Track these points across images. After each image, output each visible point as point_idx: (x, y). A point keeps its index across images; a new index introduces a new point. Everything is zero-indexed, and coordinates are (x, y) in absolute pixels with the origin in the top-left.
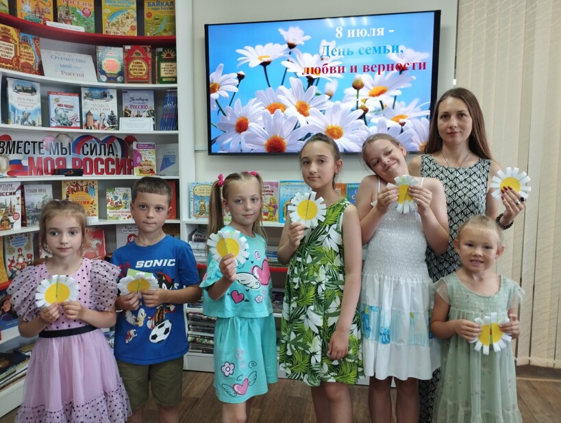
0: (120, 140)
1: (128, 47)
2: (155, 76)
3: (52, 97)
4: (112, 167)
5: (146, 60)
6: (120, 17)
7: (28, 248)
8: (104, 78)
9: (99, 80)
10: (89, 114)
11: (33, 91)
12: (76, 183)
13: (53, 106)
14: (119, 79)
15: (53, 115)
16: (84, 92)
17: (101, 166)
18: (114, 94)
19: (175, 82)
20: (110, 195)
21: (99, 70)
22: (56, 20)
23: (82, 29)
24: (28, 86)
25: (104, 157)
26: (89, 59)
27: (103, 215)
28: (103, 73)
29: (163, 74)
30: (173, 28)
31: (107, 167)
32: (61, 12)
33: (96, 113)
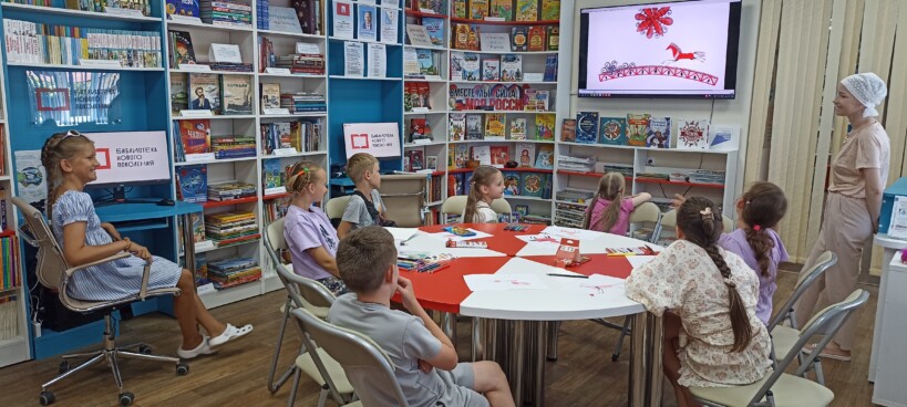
0: (519, 87)
1: (531, 28)
2: (547, 46)
3: (485, 62)
4: (513, 105)
5: (541, 35)
6: (527, 8)
7: (466, 153)
8: (515, 48)
9: (512, 50)
10: (504, 71)
11: (476, 59)
12: (494, 115)
13: (485, 68)
14: (524, 48)
15: (484, 73)
16: (503, 57)
17: (506, 105)
18: (520, 57)
19: (557, 49)
20: (513, 124)
21: (512, 43)
22: (489, 16)
23: (503, 19)
24: (473, 56)
25: (508, 99)
26: (507, 36)
27: (508, 137)
28: (515, 44)
29: (551, 44)
30: (559, 14)
31: (510, 104)
32: (493, 10)
33: (508, 71)
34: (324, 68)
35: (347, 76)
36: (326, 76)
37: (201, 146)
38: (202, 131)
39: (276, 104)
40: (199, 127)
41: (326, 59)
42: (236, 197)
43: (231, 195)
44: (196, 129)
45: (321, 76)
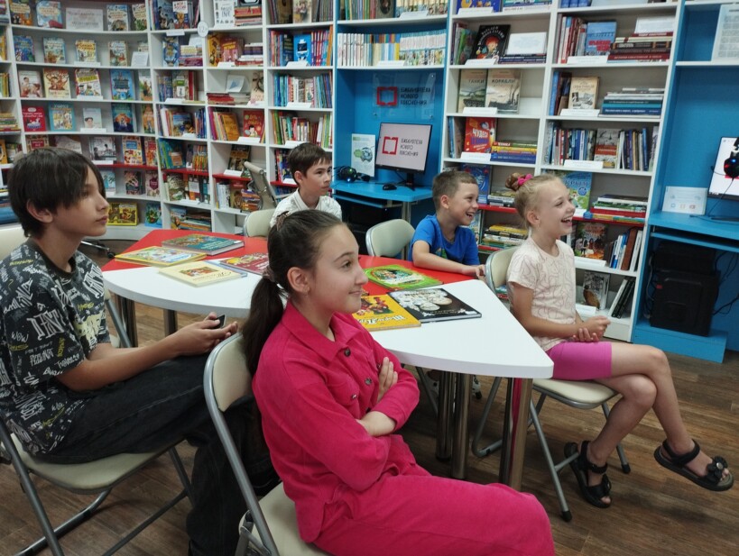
34: (668, 52)
35: (716, 61)
36: (670, 63)
37: (483, 146)
38: (485, 130)
39: (590, 103)
40: (484, 126)
41: (674, 39)
42: (505, 205)
43: (501, 202)
44: (480, 128)
45: (660, 63)
